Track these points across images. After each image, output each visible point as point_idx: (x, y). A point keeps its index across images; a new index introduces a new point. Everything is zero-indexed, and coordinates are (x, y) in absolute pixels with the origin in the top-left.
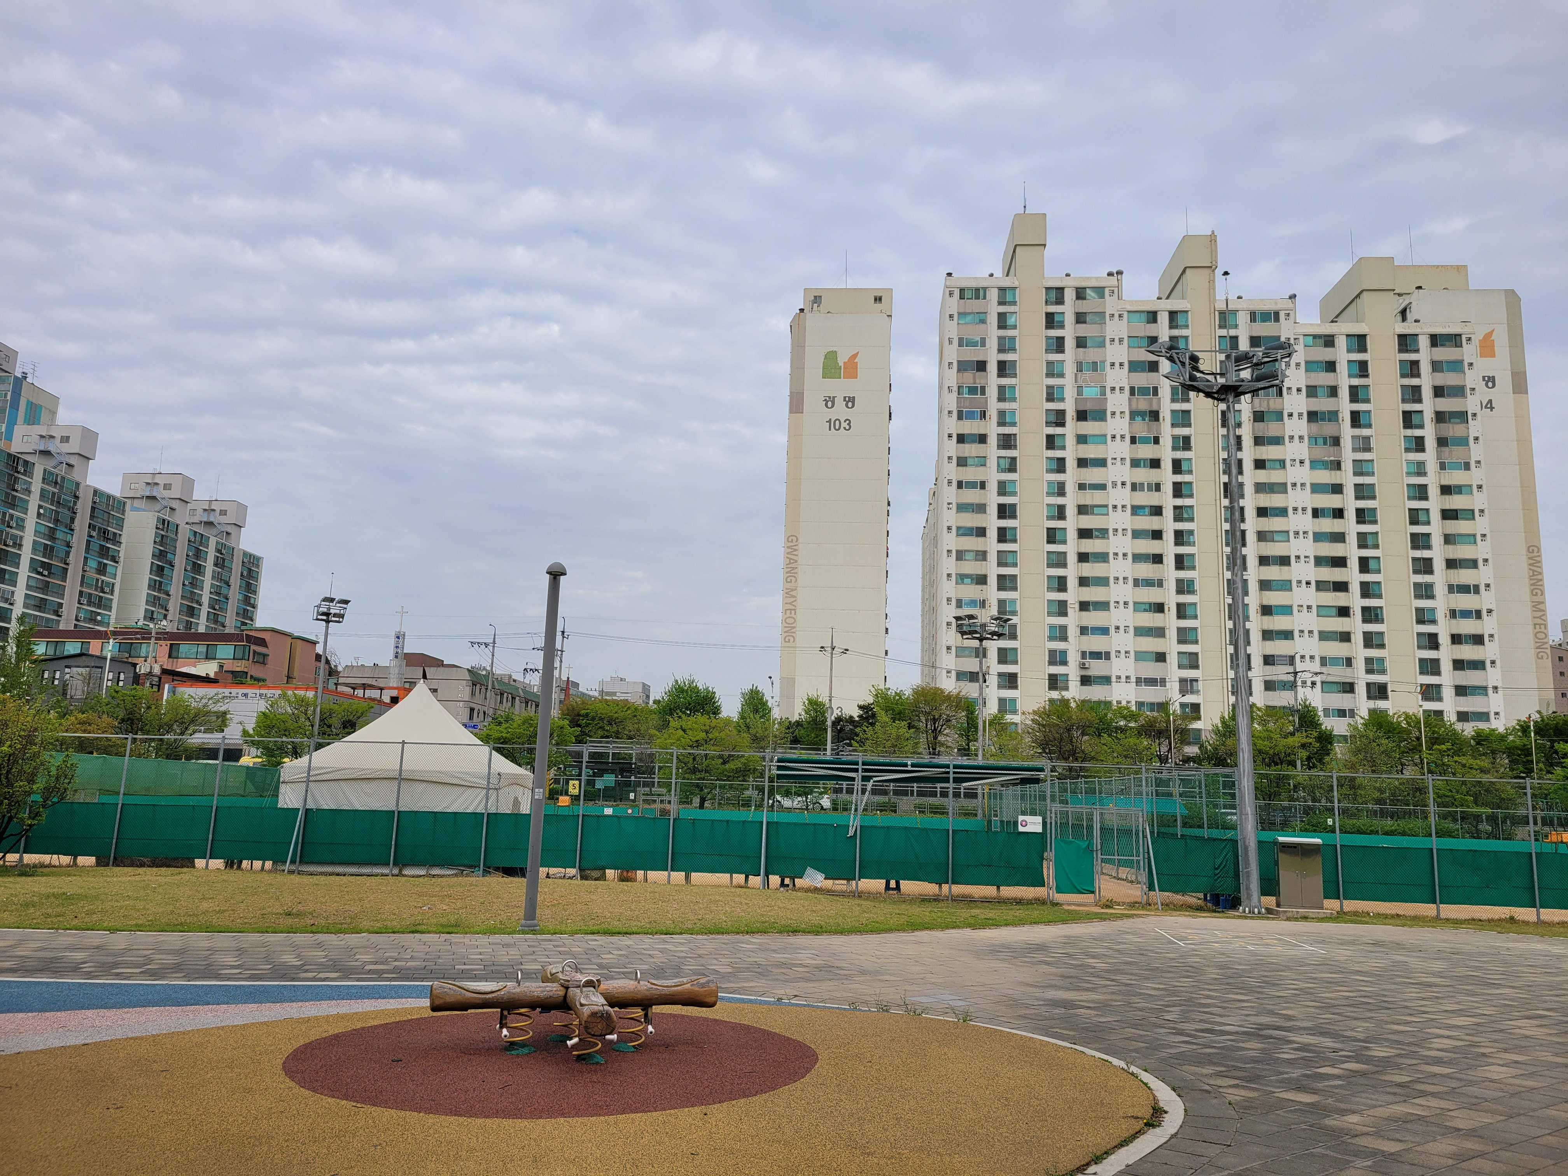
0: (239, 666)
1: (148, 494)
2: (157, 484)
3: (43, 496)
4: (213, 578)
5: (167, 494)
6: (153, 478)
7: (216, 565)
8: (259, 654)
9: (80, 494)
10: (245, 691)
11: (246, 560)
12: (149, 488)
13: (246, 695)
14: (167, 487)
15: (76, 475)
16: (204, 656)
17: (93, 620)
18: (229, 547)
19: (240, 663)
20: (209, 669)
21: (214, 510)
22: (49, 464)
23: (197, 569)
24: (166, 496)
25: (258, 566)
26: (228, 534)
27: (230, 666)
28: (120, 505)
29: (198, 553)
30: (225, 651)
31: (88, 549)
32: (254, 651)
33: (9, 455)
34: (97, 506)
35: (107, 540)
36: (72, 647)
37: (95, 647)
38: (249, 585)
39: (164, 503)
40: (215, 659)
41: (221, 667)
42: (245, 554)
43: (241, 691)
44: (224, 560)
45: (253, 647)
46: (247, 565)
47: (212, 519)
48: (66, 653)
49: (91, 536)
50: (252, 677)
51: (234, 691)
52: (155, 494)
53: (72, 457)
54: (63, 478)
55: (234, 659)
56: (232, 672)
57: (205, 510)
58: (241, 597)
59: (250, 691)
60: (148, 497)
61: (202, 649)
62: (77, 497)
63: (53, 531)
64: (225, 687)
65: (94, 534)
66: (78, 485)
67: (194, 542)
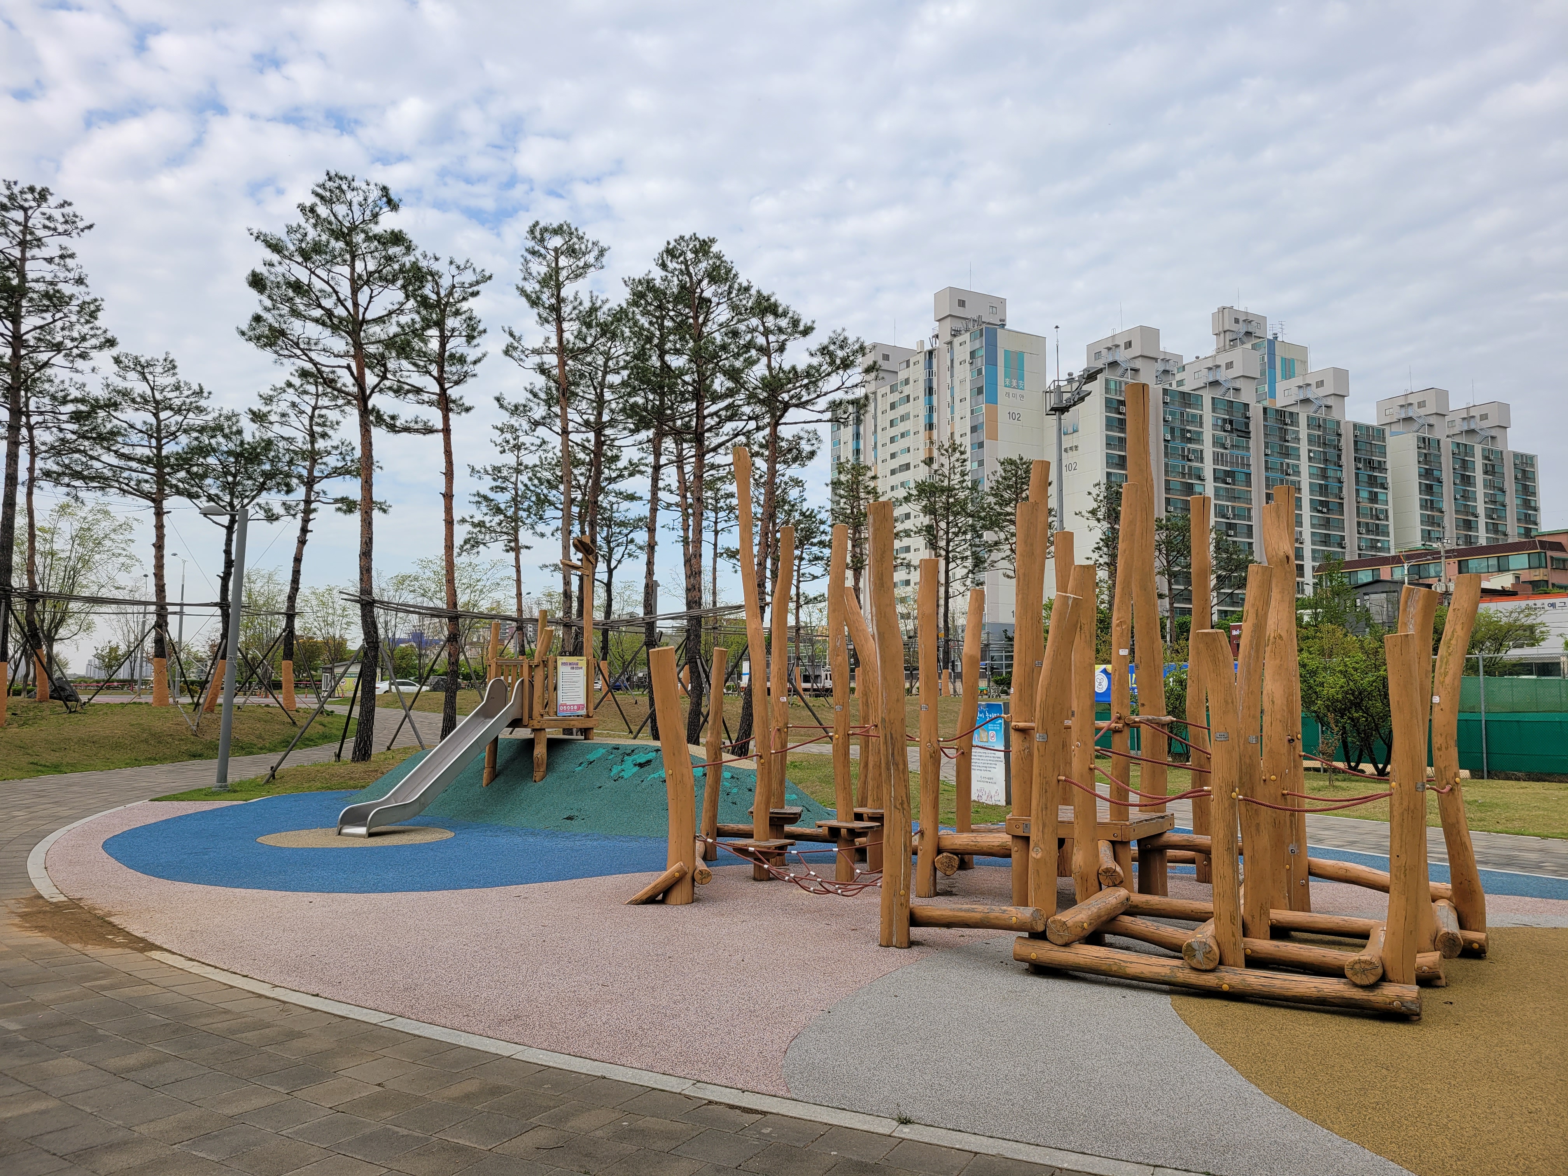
0: (1538, 575)
1: (1403, 416)
2: (1411, 404)
3: (1310, 441)
4: (1485, 487)
5: (1422, 412)
6: (1406, 399)
7: (1486, 472)
8: (1558, 560)
9: (1342, 431)
10: (1552, 601)
11: (1517, 462)
12: (1403, 410)
13: (1553, 605)
14: (1421, 404)
15: (1335, 415)
16: (1496, 569)
17: (1374, 547)
18: (1497, 452)
19: (1537, 572)
20: (1505, 581)
21: (1473, 417)
22: (1310, 410)
23: (1467, 480)
24: (1422, 414)
25: (1532, 465)
26: (1493, 438)
27: (1526, 576)
28: (1380, 433)
29: (1465, 464)
30: (1519, 561)
31: (1357, 482)
32: (1552, 558)
33: (1277, 411)
34: (1359, 439)
35: (1373, 469)
36: (1365, 576)
37: (1385, 573)
38: (1525, 488)
39: (1421, 421)
40: (1509, 570)
41: (1517, 578)
42: (1516, 455)
43: (1547, 601)
44: (1493, 466)
45: (1549, 553)
46: (1520, 466)
47: (1473, 427)
48: (1360, 582)
49: (1358, 469)
50: (1553, 585)
51: (1539, 602)
52: (1410, 415)
53: (1329, 399)
54: (1324, 420)
55: (1530, 568)
56: (1531, 582)
57: (1464, 419)
58: (1519, 502)
59: (1557, 601)
60: (1404, 419)
61: (1493, 562)
62: (1339, 435)
63: (1324, 470)
64: (1528, 598)
65: (1360, 466)
66: (1338, 423)
67: (1459, 454)
